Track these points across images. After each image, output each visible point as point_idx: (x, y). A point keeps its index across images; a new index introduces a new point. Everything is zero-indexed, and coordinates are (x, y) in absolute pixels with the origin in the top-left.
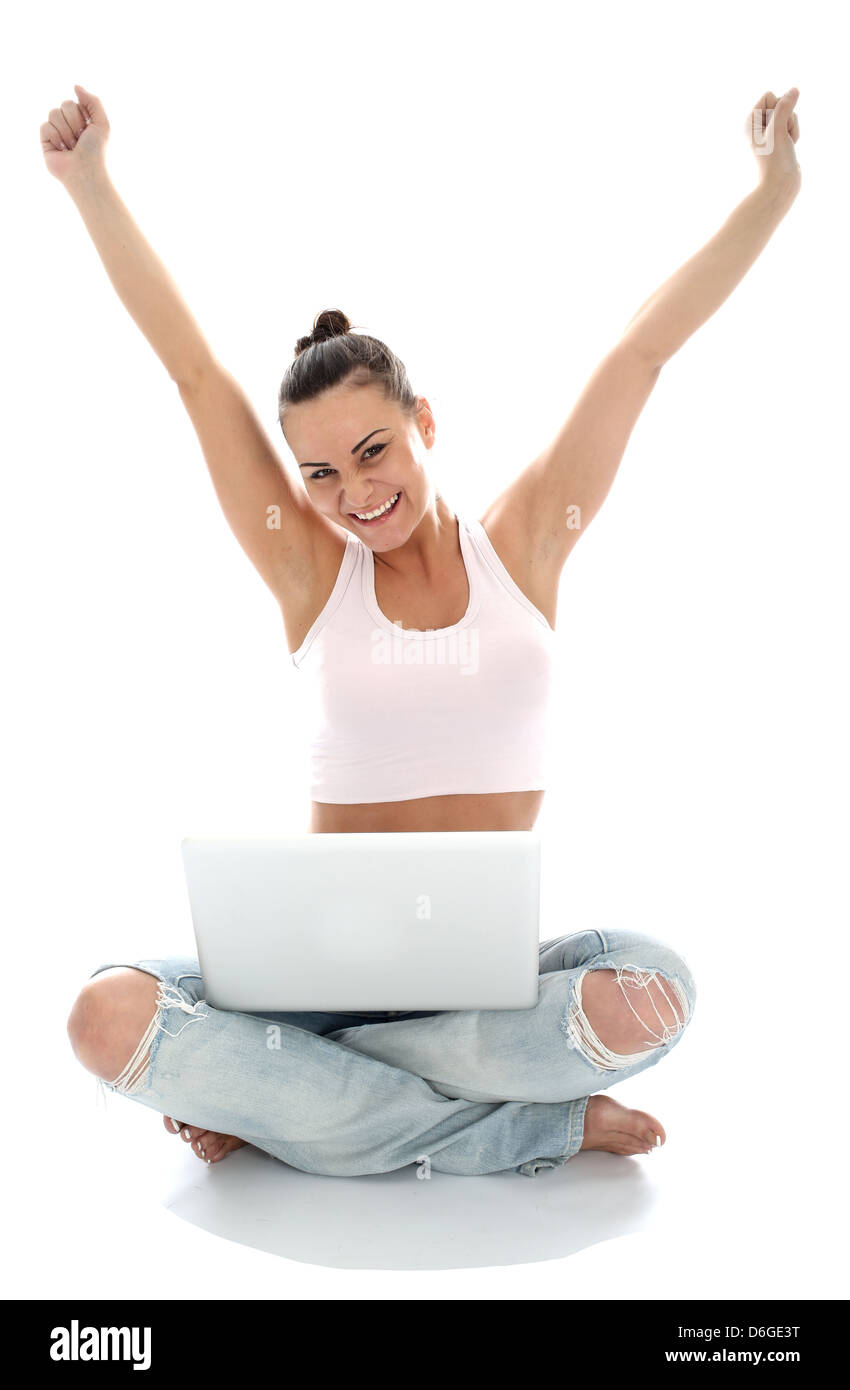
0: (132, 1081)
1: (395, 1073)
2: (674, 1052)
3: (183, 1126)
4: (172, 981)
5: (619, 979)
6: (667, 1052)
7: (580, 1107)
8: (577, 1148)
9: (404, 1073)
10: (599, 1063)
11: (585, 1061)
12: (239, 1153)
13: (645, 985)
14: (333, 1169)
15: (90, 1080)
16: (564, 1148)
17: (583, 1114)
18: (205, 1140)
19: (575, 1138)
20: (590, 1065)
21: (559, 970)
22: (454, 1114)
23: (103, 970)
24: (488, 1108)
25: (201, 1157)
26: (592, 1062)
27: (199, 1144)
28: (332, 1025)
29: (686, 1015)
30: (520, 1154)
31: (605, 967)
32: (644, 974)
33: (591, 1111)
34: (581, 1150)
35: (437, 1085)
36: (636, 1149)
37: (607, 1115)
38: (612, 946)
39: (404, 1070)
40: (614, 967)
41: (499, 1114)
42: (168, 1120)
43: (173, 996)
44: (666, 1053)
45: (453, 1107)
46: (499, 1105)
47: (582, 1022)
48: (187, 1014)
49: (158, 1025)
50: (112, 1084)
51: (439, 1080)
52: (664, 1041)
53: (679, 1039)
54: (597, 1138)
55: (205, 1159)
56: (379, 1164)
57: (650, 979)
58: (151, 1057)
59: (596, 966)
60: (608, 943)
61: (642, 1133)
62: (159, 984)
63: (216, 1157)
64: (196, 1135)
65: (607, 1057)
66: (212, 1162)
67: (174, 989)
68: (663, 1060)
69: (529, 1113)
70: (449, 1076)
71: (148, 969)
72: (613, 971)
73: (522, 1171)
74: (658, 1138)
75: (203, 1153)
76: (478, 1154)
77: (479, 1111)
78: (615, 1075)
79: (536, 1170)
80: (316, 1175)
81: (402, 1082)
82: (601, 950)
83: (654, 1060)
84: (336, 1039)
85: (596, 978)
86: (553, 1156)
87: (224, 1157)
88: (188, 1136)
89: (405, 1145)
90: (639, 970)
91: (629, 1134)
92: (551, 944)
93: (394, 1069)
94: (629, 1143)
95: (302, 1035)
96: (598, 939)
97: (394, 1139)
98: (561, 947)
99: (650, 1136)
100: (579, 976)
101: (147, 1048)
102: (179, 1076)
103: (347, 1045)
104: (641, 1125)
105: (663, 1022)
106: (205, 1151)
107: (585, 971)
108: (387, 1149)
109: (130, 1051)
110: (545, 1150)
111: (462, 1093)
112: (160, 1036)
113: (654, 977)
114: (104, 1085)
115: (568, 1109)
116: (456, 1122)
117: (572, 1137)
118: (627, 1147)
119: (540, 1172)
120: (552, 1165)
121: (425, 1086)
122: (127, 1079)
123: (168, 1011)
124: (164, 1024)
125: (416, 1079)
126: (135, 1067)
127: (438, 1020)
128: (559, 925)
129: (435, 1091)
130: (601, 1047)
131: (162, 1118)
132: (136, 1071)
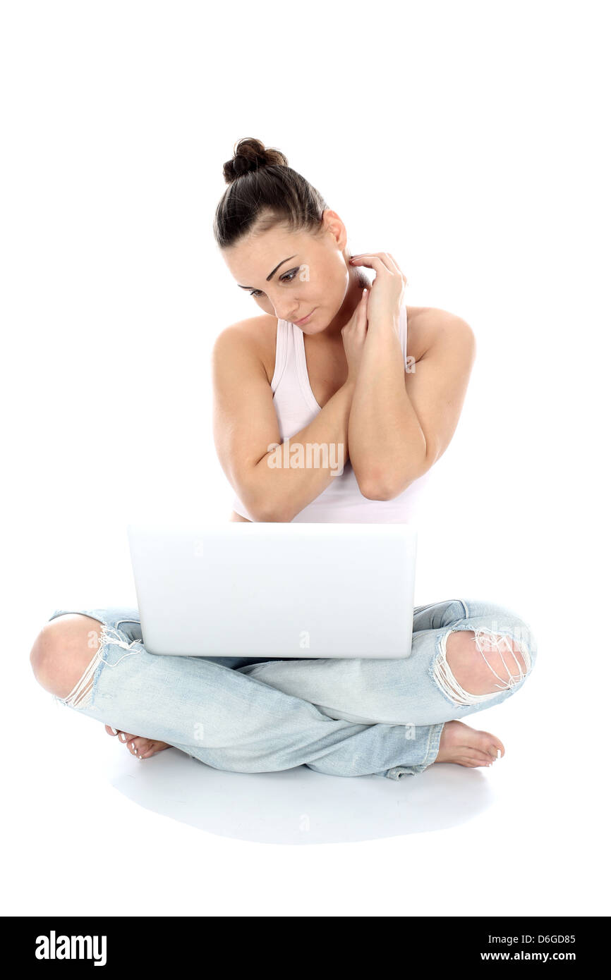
0: (79, 698)
1: (290, 700)
3: (119, 732)
4: (113, 625)
5: (477, 638)
6: (512, 694)
7: (437, 729)
8: (433, 759)
9: (298, 700)
10: (457, 700)
11: (446, 698)
12: (165, 753)
13: (498, 644)
14: (236, 767)
16: (422, 758)
17: (440, 734)
18: (137, 742)
19: (432, 751)
20: (449, 701)
21: (430, 629)
22: (338, 730)
23: (59, 616)
25: (134, 754)
26: (452, 700)
27: (133, 744)
29: (528, 668)
30: (387, 761)
31: (466, 629)
32: (497, 636)
33: (447, 731)
34: (436, 763)
35: (324, 709)
36: (481, 763)
37: (459, 734)
38: (472, 615)
39: (297, 697)
40: (473, 629)
43: (112, 636)
44: (510, 695)
45: (336, 725)
46: (371, 725)
47: (446, 670)
49: (100, 659)
50: (64, 700)
51: (327, 706)
52: (509, 686)
53: (522, 685)
55: (137, 755)
56: (274, 764)
57: (501, 641)
58: (94, 682)
59: (459, 628)
60: (470, 611)
61: (487, 750)
62: (102, 627)
63: (146, 755)
64: (130, 738)
65: (463, 696)
66: (143, 758)
67: (114, 631)
68: (507, 701)
69: (396, 732)
70: (332, 702)
71: (93, 615)
72: (472, 632)
73: (388, 776)
74: (499, 752)
75: (136, 751)
76: (354, 760)
77: (357, 729)
78: (469, 709)
79: (400, 776)
80: (225, 771)
81: (296, 707)
82: (463, 616)
83: (500, 700)
84: (247, 673)
85: (458, 637)
86: (414, 764)
87: (152, 755)
88: (124, 738)
89: (296, 751)
90: (493, 633)
91: (476, 750)
92: (423, 609)
93: (289, 697)
94: (475, 757)
95: (217, 669)
96: (461, 607)
97: (286, 747)
98: (432, 611)
99: (492, 751)
100: (445, 634)
101: (92, 674)
102: (116, 696)
103: (254, 677)
104: (486, 742)
105: (509, 673)
106: (137, 750)
107: (450, 632)
108: (282, 753)
109: (78, 677)
110: (407, 759)
111: (344, 715)
112: (102, 667)
113: (504, 639)
114: (58, 701)
115: (429, 730)
116: (337, 736)
117: (431, 751)
118: (473, 760)
119: (403, 777)
120: (413, 773)
121: (314, 710)
122: (75, 697)
124: (106, 657)
125: (307, 704)
126: (82, 688)
129: (323, 713)
130: (459, 689)
131: (104, 727)
132: (82, 692)
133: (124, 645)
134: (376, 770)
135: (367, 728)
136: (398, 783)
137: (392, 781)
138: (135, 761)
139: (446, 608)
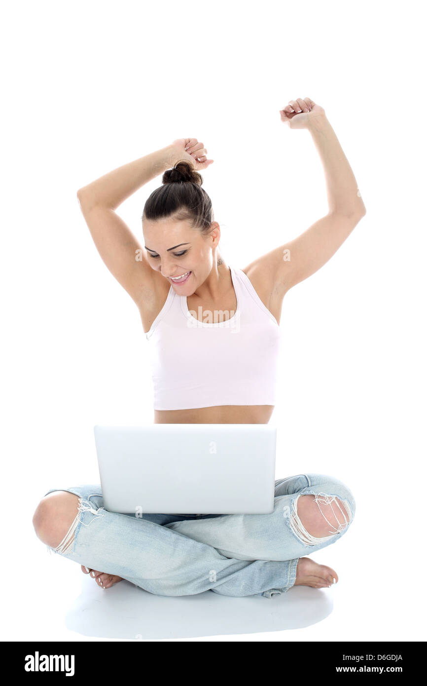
0: (65, 548)
1: (200, 545)
2: (344, 537)
3: (91, 570)
4: (86, 498)
5: (316, 500)
6: (341, 536)
7: (294, 563)
8: (293, 583)
9: (205, 545)
10: (305, 542)
11: (299, 541)
12: (119, 584)
13: (330, 503)
14: (166, 592)
15: (43, 547)
16: (286, 583)
17: (296, 566)
18: (102, 577)
19: (292, 579)
20: (301, 543)
21: (286, 494)
22: (230, 566)
23: (51, 492)
24: (247, 563)
25: (100, 586)
26: (302, 541)
27: (99, 579)
28: (169, 521)
29: (350, 518)
30: (263, 586)
31: (309, 494)
32: (329, 498)
33: (300, 565)
34: (295, 585)
35: (221, 551)
36: (323, 585)
37: (308, 567)
38: (313, 484)
39: (204, 543)
40: (314, 494)
41: (253, 566)
42: (83, 568)
43: (86, 505)
44: (339, 538)
45: (229, 562)
46: (252, 562)
47: (297, 521)
48: (94, 515)
49: (79, 520)
50: (55, 549)
51: (223, 549)
52: (339, 531)
53: (347, 530)
54: (302, 579)
55: (102, 586)
56: (190, 590)
57: (332, 500)
58: (74, 536)
59: (305, 493)
60: (311, 482)
61: (327, 577)
62: (79, 499)
63: (108, 585)
64: (98, 575)
65: (310, 539)
66: (106, 588)
67: (86, 502)
68: (338, 541)
69: (268, 566)
70: (229, 547)
71: (73, 492)
72: (313, 496)
73: (264, 595)
74: (334, 579)
75: (101, 584)
76: (242, 586)
77: (243, 564)
78: (313, 548)
79: (272, 595)
80: (159, 595)
81: (204, 550)
82: (307, 485)
83: (333, 541)
84: (170, 527)
85: (304, 500)
86: (280, 588)
87: (111, 586)
88: (94, 575)
89: (204, 581)
90: (327, 496)
91: (319, 577)
92: (281, 482)
93: (200, 543)
94: (319, 582)
95: (152, 526)
96: (306, 480)
97: (198, 578)
98: (288, 482)
99: (330, 579)
100: (296, 498)
101: (73, 531)
102: (89, 545)
103: (175, 531)
104: (326, 573)
105: (338, 522)
106: (102, 583)
107: (299, 496)
108: (195, 582)
109: (64, 533)
110: (276, 584)
111: (235, 555)
112: (80, 526)
113: (334, 499)
114: (51, 550)
115: (289, 564)
116: (231, 570)
117: (290, 578)
118: (318, 584)
119: (274, 596)
120: (280, 593)
121: (215, 552)
122: (63, 547)
123: (84, 513)
124: (82, 519)
125: (210, 548)
126: (67, 541)
127: (223, 518)
128: (285, 472)
129: (221, 554)
130: (307, 534)
131: (81, 566)
132: (67, 543)
133: (93, 511)
134: (257, 592)
135: (251, 564)
136: (270, 600)
137: (268, 599)
138: (101, 590)
139: (296, 480)
